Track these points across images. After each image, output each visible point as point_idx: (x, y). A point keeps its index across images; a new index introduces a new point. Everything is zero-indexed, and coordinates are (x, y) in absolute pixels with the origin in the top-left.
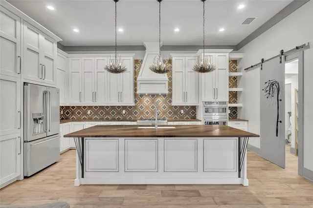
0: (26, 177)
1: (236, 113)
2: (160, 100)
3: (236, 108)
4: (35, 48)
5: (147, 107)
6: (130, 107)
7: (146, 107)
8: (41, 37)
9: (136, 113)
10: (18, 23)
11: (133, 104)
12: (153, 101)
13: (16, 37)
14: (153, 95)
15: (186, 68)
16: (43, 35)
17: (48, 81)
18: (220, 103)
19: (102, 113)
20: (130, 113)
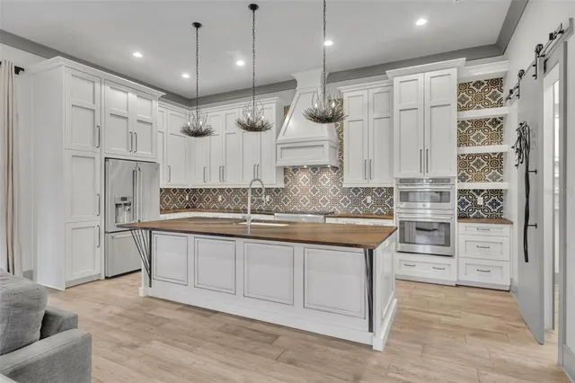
0: (107, 278)
1: (499, 204)
2: (327, 177)
3: (499, 193)
4: (123, 112)
5: (304, 191)
6: (277, 190)
7: (302, 190)
8: (132, 96)
9: (286, 200)
10: (97, 85)
11: (281, 185)
12: (314, 180)
13: (94, 103)
14: (314, 168)
15: (371, 111)
16: (133, 93)
17: (143, 153)
18: (435, 181)
19: (236, 200)
20: (277, 201)
